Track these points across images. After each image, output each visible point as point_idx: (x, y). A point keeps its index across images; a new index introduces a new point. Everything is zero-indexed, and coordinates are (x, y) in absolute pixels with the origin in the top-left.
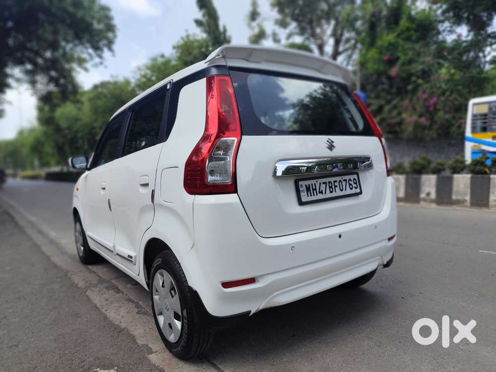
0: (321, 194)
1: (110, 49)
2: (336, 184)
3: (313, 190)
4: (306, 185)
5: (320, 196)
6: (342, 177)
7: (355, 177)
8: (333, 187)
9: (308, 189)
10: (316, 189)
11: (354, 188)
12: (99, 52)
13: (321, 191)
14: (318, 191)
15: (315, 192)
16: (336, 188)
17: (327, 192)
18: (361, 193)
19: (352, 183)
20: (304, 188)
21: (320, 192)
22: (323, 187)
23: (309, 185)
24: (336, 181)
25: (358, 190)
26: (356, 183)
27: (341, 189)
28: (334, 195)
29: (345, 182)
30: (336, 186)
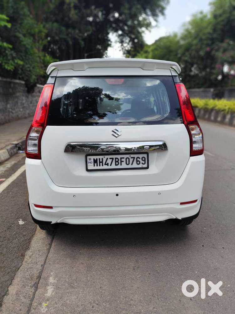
0: (107, 166)
1: (163, 14)
2: (122, 160)
3: (100, 162)
4: (94, 159)
5: (105, 167)
6: (131, 155)
7: (145, 156)
8: (119, 162)
9: (95, 161)
10: (102, 162)
11: (141, 164)
12: (155, 18)
13: (107, 163)
14: (104, 163)
15: (101, 164)
16: (122, 163)
17: (112, 164)
18: (148, 168)
19: (140, 160)
20: (92, 161)
21: (105, 164)
22: (109, 161)
23: (97, 159)
24: (124, 158)
25: (145, 166)
26: (145, 161)
27: (128, 163)
28: (119, 167)
29: (133, 159)
30: (123, 161)
